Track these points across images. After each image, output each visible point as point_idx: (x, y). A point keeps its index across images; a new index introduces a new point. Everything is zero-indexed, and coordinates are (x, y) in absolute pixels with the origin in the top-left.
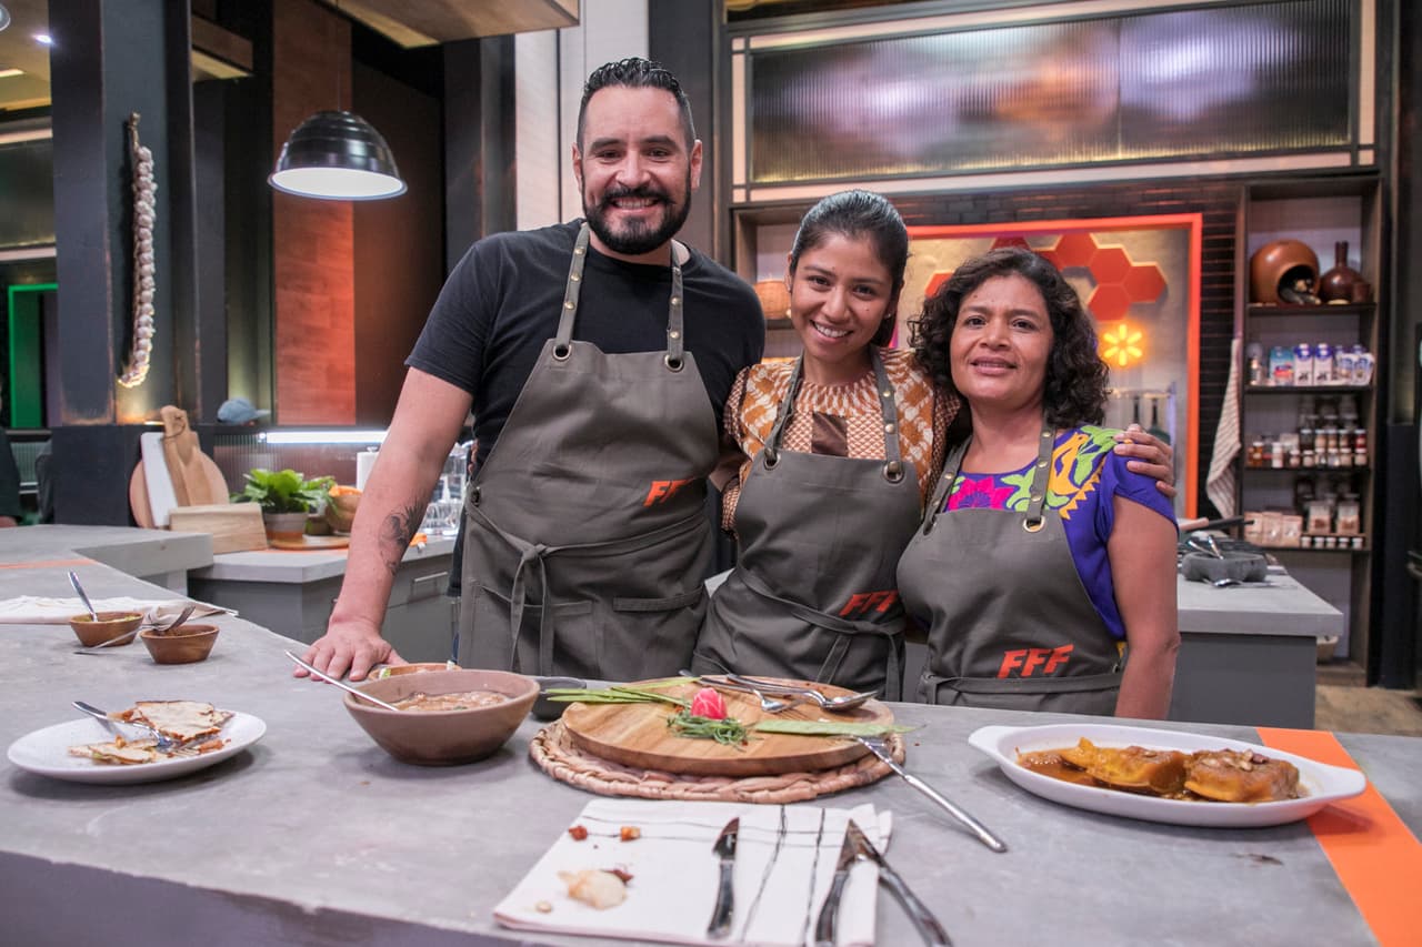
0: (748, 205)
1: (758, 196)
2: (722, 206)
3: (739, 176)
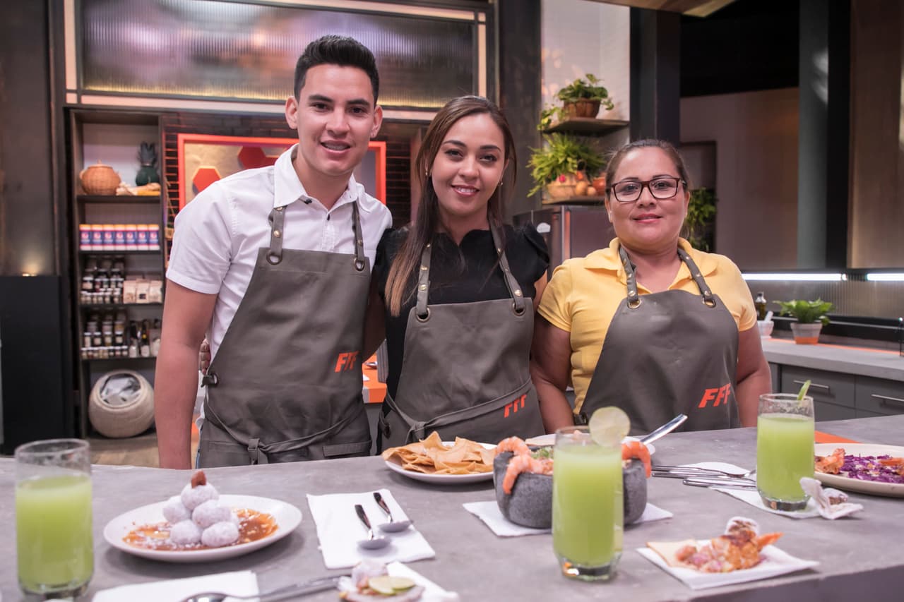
0: (79, 107)
1: (87, 100)
2: (57, 105)
3: (71, 82)
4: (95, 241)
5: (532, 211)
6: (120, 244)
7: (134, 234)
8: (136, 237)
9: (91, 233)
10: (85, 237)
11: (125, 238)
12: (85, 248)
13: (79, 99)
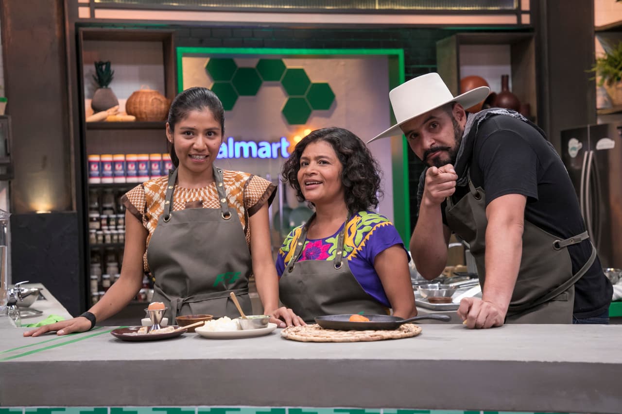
4: (105, 173)
5: (589, 126)
6: (132, 176)
7: (146, 164)
8: (149, 167)
9: (102, 164)
10: (95, 169)
11: (138, 169)
12: (95, 181)
13: (92, 14)
